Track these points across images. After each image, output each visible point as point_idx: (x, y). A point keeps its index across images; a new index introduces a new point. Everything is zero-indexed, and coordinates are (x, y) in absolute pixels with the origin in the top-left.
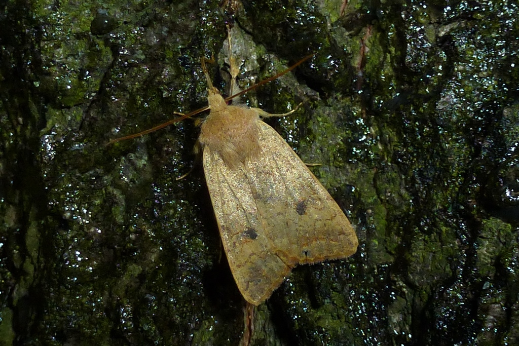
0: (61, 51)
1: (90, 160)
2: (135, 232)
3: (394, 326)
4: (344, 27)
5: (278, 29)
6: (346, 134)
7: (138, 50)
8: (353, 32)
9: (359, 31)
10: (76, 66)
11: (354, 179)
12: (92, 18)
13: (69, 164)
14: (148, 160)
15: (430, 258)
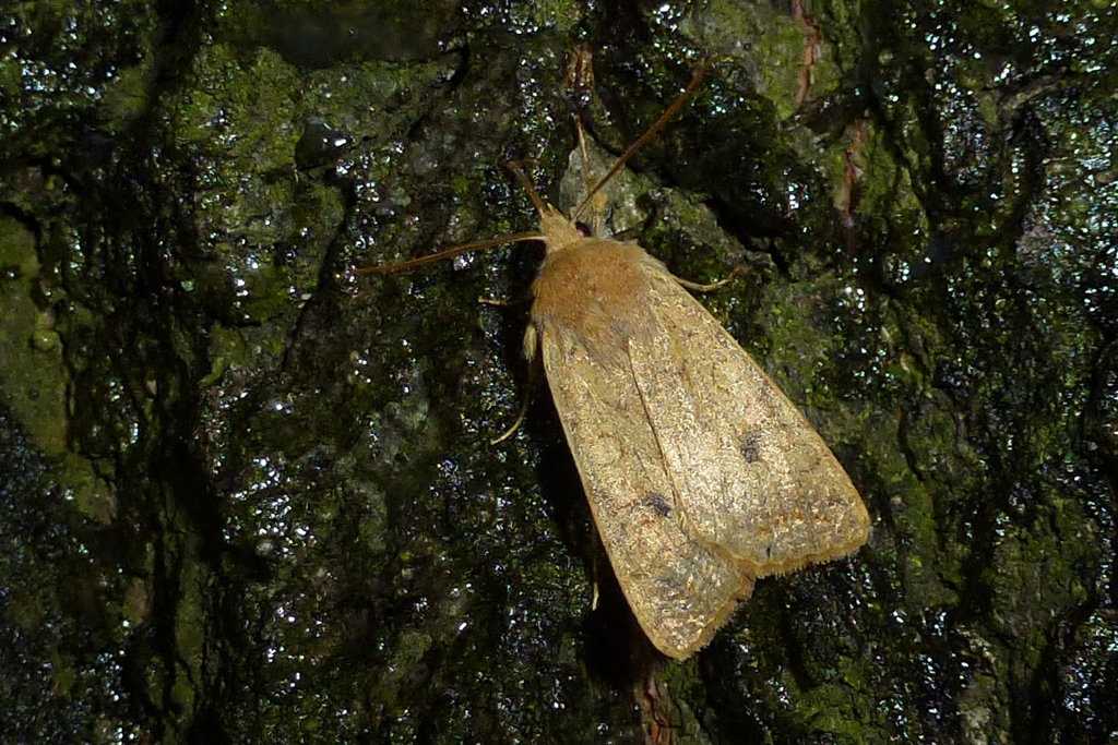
0: (235, 210)
1: (307, 427)
2: (413, 563)
3: (973, 736)
4: (809, 125)
5: (677, 132)
6: (834, 341)
7: (395, 188)
8: (827, 134)
9: (840, 133)
10: (268, 239)
11: (858, 432)
12: (296, 138)
13: (263, 440)
14: (429, 411)
15: (1036, 574)
